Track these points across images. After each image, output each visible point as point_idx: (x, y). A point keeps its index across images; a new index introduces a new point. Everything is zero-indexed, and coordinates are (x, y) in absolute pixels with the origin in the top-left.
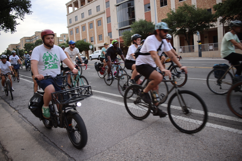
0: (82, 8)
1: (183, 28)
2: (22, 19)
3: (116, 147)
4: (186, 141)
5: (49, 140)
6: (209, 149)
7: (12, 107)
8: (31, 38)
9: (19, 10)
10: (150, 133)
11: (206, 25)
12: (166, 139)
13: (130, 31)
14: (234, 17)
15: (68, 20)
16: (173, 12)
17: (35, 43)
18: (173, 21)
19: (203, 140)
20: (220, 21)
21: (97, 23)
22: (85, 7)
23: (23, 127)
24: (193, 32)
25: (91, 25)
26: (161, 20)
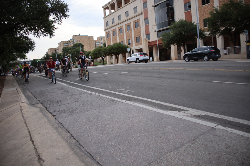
0: (119, 10)
1: (228, 28)
5: (85, 150)
7: (49, 112)
8: (69, 42)
9: (57, 14)
13: (169, 33)
15: (104, 23)
16: (216, 10)
17: (73, 47)
18: (216, 20)
21: (134, 25)
22: (122, 9)
24: (240, 31)
25: (128, 27)
26: (203, 20)
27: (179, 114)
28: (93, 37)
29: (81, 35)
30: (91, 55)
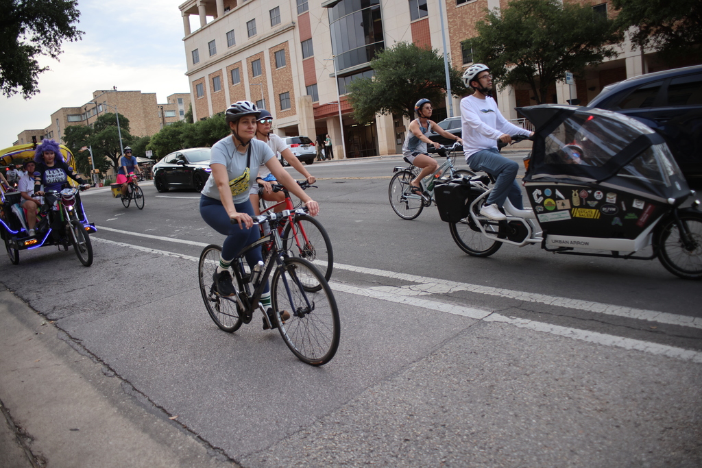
0: (228, 15)
1: (525, 65)
2: (56, 53)
3: (344, 414)
4: (545, 388)
5: (149, 400)
6: (612, 408)
7: (37, 311)
8: (84, 111)
9: (44, 28)
10: (438, 371)
11: (593, 52)
12: (487, 385)
13: (371, 80)
14: (672, 25)
15: (187, 55)
16: (492, 18)
17: (96, 125)
18: (494, 43)
19: (594, 383)
20: (634, 40)
21: (274, 59)
22: (237, 12)
23: (72, 367)
24: (555, 74)
25: (256, 65)
26: (459, 44)
27: (395, 292)
28: (155, 94)
29: (118, 90)
30: (150, 149)
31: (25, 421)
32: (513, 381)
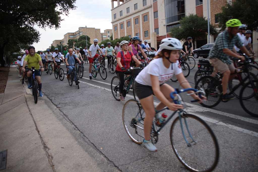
0: (127, 2)
2: (67, 14)
3: (159, 154)
4: (239, 154)
5: (89, 140)
7: (54, 104)
9: (64, 5)
13: (179, 28)
15: (112, 15)
16: (228, 5)
17: (79, 39)
21: (143, 18)
22: (131, 1)
23: (64, 125)
25: (137, 20)
26: (214, 15)
28: (100, 29)
29: (87, 27)
31: (47, 142)
32: (226, 149)
